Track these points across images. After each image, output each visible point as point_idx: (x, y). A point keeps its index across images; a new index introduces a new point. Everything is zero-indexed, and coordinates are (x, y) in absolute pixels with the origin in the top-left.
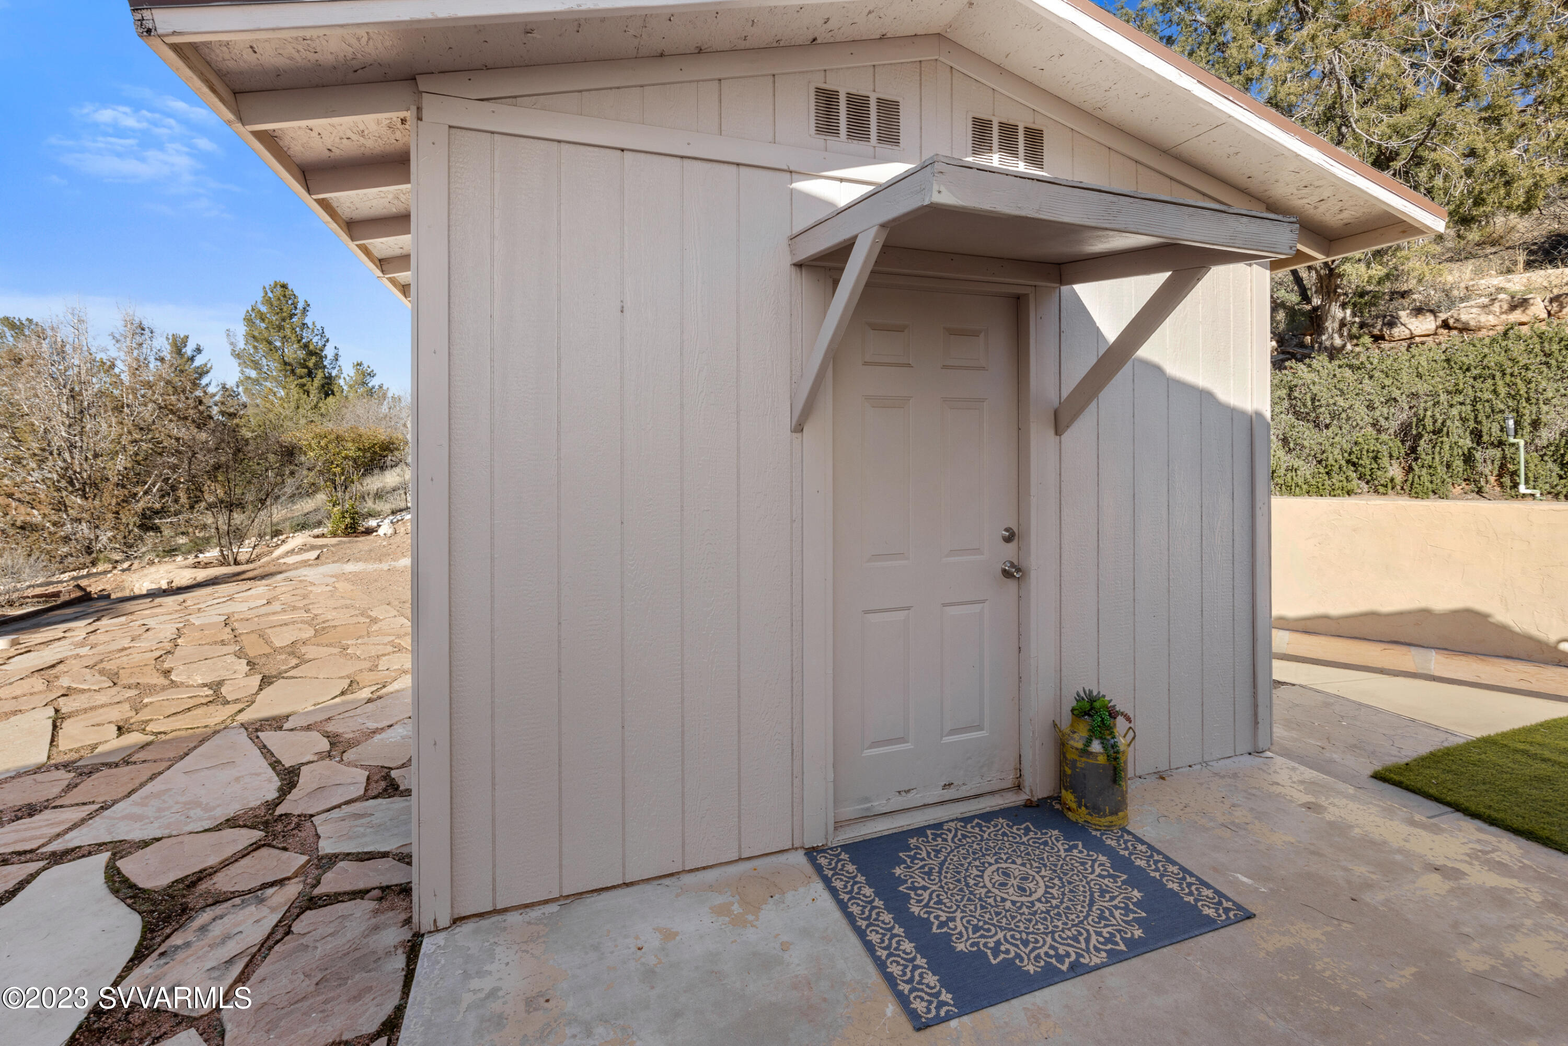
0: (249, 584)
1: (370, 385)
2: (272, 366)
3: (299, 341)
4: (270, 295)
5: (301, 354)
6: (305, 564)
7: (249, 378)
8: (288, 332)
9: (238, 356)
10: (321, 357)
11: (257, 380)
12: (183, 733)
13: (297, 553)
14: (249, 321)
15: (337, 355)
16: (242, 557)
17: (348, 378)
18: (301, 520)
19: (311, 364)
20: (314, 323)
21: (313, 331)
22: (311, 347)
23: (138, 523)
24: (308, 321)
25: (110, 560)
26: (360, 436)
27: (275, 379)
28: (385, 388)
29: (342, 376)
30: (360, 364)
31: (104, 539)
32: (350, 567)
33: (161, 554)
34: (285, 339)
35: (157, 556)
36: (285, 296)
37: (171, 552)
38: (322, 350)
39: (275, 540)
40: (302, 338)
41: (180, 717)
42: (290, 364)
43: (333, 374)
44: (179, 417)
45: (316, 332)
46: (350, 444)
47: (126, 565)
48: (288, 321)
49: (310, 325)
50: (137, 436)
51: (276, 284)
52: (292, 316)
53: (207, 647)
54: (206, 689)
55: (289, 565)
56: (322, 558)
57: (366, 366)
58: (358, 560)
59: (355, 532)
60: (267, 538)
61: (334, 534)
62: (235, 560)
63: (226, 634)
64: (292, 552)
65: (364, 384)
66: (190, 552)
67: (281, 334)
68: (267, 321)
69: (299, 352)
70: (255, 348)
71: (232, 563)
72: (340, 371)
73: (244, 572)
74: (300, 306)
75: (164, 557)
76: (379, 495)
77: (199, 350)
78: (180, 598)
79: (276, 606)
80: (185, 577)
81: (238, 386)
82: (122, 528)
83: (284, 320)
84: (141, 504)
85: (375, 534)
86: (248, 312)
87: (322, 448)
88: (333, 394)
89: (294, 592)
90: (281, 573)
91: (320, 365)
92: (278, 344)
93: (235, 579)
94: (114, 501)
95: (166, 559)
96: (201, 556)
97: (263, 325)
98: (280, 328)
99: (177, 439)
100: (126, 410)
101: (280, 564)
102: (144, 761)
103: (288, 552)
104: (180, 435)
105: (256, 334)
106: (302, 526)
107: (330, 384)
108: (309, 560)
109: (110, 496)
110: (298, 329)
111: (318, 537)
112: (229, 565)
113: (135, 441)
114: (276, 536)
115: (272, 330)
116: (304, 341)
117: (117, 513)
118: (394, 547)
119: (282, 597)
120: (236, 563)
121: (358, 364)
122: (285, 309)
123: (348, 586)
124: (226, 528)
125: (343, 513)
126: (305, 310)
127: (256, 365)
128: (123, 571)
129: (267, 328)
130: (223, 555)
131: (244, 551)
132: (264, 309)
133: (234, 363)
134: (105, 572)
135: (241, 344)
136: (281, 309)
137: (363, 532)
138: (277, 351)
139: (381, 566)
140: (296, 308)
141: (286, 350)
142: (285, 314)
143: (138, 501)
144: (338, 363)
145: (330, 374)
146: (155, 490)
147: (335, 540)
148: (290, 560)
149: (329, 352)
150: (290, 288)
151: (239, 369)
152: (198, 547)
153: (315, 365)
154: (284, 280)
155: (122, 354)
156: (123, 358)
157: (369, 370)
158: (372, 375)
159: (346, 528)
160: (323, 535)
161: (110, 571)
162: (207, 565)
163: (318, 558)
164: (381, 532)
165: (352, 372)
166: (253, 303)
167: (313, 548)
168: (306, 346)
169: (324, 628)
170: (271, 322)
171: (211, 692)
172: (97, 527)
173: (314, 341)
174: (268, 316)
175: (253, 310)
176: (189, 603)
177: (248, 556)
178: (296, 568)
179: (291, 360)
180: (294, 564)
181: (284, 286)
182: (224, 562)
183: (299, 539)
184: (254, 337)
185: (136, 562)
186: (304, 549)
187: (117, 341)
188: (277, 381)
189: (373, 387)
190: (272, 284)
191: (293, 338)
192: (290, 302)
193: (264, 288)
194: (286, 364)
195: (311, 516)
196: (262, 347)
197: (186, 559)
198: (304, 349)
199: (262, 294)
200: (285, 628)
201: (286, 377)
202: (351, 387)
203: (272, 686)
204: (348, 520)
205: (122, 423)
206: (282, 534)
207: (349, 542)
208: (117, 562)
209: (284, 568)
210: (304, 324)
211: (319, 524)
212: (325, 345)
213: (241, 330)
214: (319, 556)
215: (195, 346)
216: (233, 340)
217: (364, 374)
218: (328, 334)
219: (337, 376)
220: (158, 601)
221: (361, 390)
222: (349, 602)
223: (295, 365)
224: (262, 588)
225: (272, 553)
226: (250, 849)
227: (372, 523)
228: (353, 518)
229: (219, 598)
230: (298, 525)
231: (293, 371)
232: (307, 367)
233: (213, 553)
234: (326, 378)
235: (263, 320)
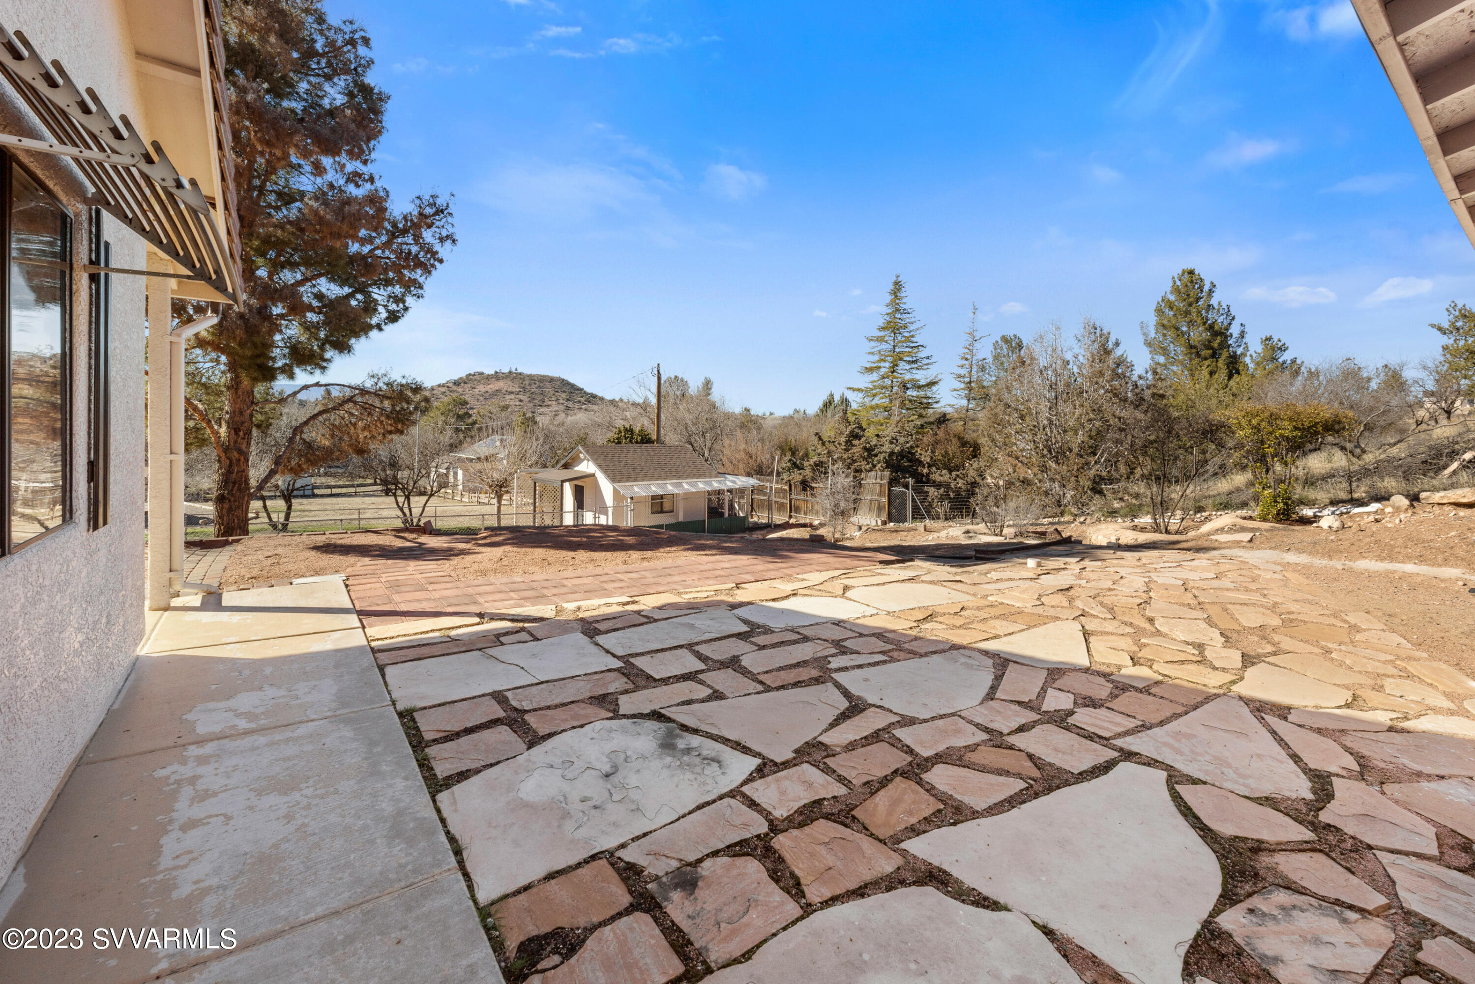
0: (1189, 555)
1: (1281, 360)
2: (1178, 350)
3: (1204, 323)
4: (1178, 283)
5: (1206, 335)
6: (1237, 544)
7: (1159, 364)
8: (1194, 316)
9: (1149, 344)
10: (1226, 337)
11: (1165, 365)
12: (1185, 684)
13: (1227, 532)
14: (1159, 311)
15: (1243, 332)
16: (1172, 528)
17: (1254, 355)
18: (1224, 499)
19: (1215, 345)
20: (1219, 303)
21: (1218, 311)
22: (1216, 328)
23: (1091, 486)
24: (1214, 302)
25: (1071, 514)
26: (1299, 414)
27: (1181, 363)
28: (1299, 362)
29: (1248, 354)
30: (1269, 339)
31: (1068, 496)
32: (1291, 557)
33: (1106, 514)
34: (1191, 323)
35: (1103, 515)
36: (1192, 282)
37: (1113, 513)
38: (1227, 330)
39: (1198, 515)
40: (1207, 320)
41: (1176, 666)
42: (1195, 347)
43: (1239, 353)
44: (1121, 400)
45: (1221, 311)
46: (1287, 423)
47: (1082, 519)
48: (1194, 305)
49: (1216, 306)
50: (1092, 416)
51: (1184, 272)
52: (1198, 299)
53: (1176, 606)
54: (1191, 647)
55: (1222, 543)
56: (1257, 542)
57: (1276, 340)
58: (1301, 551)
59: (1287, 520)
60: (1191, 512)
61: (1264, 519)
62: (1166, 529)
63: (1188, 598)
64: (1221, 530)
65: (1274, 359)
66: (1126, 516)
67: (1187, 319)
68: (1175, 308)
69: (1204, 334)
70: (1164, 335)
71: (1164, 531)
72: (1247, 348)
73: (1178, 542)
74: (1206, 288)
75: (1108, 517)
76: (1310, 481)
77: (1117, 344)
78: (1137, 555)
79: (1225, 583)
80: (1129, 537)
81: (1147, 372)
82: (1080, 489)
83: (1190, 305)
84: (1093, 472)
85: (1315, 525)
86: (1158, 303)
87: (1254, 427)
88: (1238, 372)
89: (1243, 572)
90: (1214, 549)
91: (1224, 345)
92: (1185, 329)
93: (1171, 546)
94: (1075, 467)
95: (1109, 519)
96: (1136, 520)
97: (1171, 313)
98: (1187, 313)
99: (1120, 418)
100: (1085, 395)
101: (1212, 540)
102: (1162, 697)
103: (1217, 530)
104: (1122, 415)
105: (1165, 322)
106: (1225, 506)
107: (1236, 363)
108: (1242, 541)
109: (1075, 462)
110: (1203, 312)
111: (1245, 518)
112: (1161, 533)
113: (1090, 420)
114: (1199, 512)
115: (1179, 317)
116: (1209, 322)
117: (1077, 477)
118: (1346, 544)
119: (1230, 574)
120: (1167, 532)
121: (1267, 339)
122: (1192, 295)
123: (1302, 580)
124: (1159, 498)
125: (1275, 497)
126: (1211, 291)
127: (1165, 351)
128: (1081, 523)
129: (1175, 315)
130: (1156, 523)
131: (1174, 523)
132: (1172, 298)
133: (1146, 351)
134: (1069, 522)
135: (1152, 334)
136: (1188, 295)
137: (1297, 521)
138: (1183, 336)
139: (1332, 563)
140: (1202, 291)
141: (1192, 334)
142: (1191, 299)
143: (1091, 469)
144: (1244, 341)
145: (1235, 353)
146: (1102, 460)
147: (1267, 525)
148: (1223, 538)
149: (1235, 330)
150: (1197, 272)
151: (1150, 356)
152: (1133, 512)
153: (1219, 344)
154: (1190, 267)
155: (1082, 351)
156: (1083, 353)
157: (1280, 344)
158: (1283, 349)
159: (1278, 514)
160: (1251, 518)
161: (1073, 522)
162: (1143, 530)
163: (1251, 541)
164: (1324, 523)
165: (1259, 348)
166: (1163, 294)
167: (1243, 529)
168: (1211, 327)
169: (1291, 620)
170: (1179, 309)
171: (1197, 652)
172: (1064, 486)
173: (1219, 321)
174: (1176, 303)
175: (1163, 300)
176: (1144, 561)
177: (1176, 527)
178: (1230, 548)
179: (1196, 343)
180: (1226, 542)
181: (1191, 272)
182: (1156, 529)
183: (1227, 519)
184: (1163, 325)
185: (1089, 518)
186: (1233, 529)
187: (1079, 341)
188: (1182, 364)
189: (1284, 362)
190: (1180, 272)
191: (1199, 321)
192: (1196, 286)
193: (1173, 278)
194: (1191, 347)
195: (1234, 496)
196: (1171, 333)
197: (1124, 521)
198: (1209, 331)
199: (1171, 284)
200: (1245, 608)
201: (1191, 359)
202: (1258, 364)
203: (1255, 667)
204: (1281, 505)
205: (1082, 406)
206: (1205, 511)
207: (1284, 530)
208: (1076, 515)
209: (1216, 545)
210: (1209, 306)
211: (1244, 505)
212: (1230, 324)
213: (1152, 320)
214: (1252, 538)
215: (1114, 341)
216: (1145, 331)
217: (1273, 349)
218: (1233, 312)
219: (1243, 354)
220: (1119, 553)
221: (1270, 366)
222: (1311, 598)
223: (1199, 347)
224: (1205, 561)
225: (1198, 528)
226: (1305, 846)
227: (1308, 512)
228: (1286, 504)
229: (1168, 562)
230: (1221, 504)
231: (1198, 355)
232: (1212, 348)
233: (1146, 520)
234: (1231, 357)
235: (1171, 308)
